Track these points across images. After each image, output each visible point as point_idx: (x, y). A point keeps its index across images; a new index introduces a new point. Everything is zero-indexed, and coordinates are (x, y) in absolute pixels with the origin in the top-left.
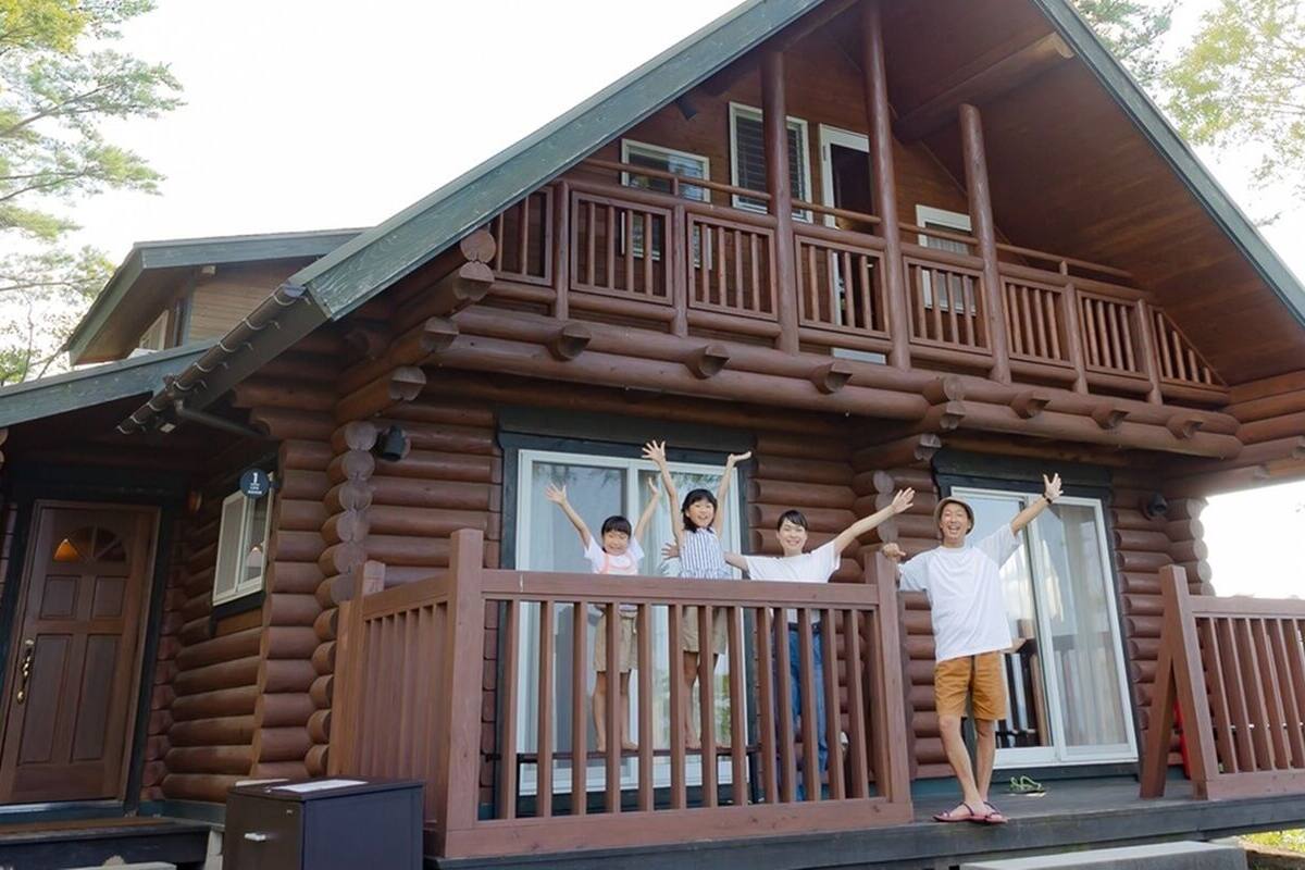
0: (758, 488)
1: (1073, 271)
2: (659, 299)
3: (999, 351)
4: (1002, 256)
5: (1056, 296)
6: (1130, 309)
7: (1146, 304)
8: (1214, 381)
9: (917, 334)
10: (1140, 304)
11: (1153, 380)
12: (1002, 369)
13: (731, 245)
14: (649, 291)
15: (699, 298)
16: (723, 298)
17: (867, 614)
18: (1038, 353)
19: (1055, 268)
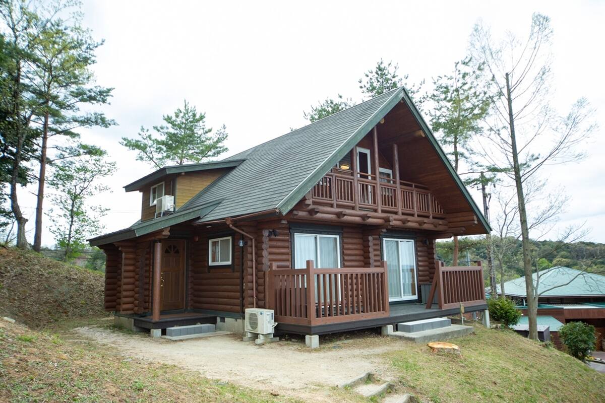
0: (343, 240)
1: (416, 187)
2: (330, 199)
3: (400, 208)
4: (401, 184)
5: (412, 193)
6: (427, 195)
7: (431, 194)
8: (444, 213)
9: (383, 205)
10: (429, 195)
11: (431, 213)
12: (400, 212)
13: (344, 183)
14: (328, 197)
15: (338, 199)
16: (343, 198)
17: (382, 274)
18: (407, 208)
19: (411, 186)
